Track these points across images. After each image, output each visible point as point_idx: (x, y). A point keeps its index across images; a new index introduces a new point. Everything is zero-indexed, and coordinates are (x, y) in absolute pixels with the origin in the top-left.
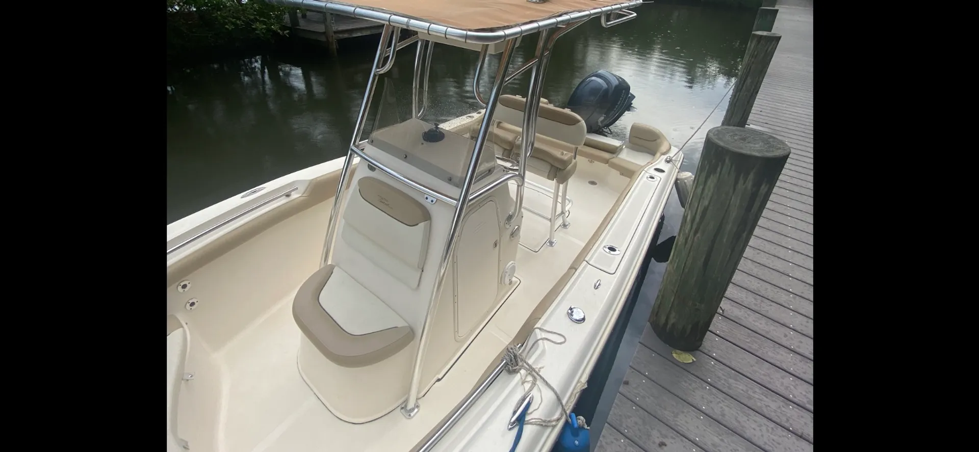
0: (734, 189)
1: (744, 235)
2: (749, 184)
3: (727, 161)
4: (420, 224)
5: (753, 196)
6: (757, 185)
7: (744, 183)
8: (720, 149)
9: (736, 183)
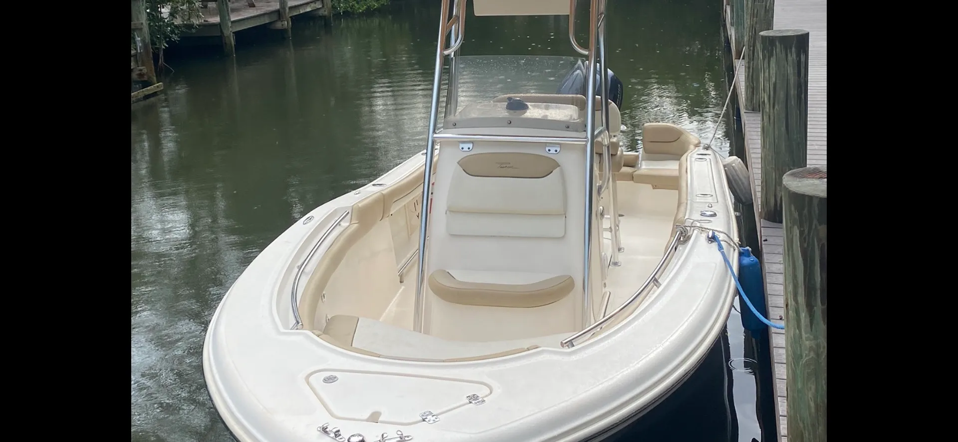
0: (787, 61)
1: (803, 96)
2: (794, 56)
3: (777, 44)
4: (553, 172)
5: (799, 62)
6: (798, 55)
7: (791, 55)
8: (771, 38)
9: (787, 55)
